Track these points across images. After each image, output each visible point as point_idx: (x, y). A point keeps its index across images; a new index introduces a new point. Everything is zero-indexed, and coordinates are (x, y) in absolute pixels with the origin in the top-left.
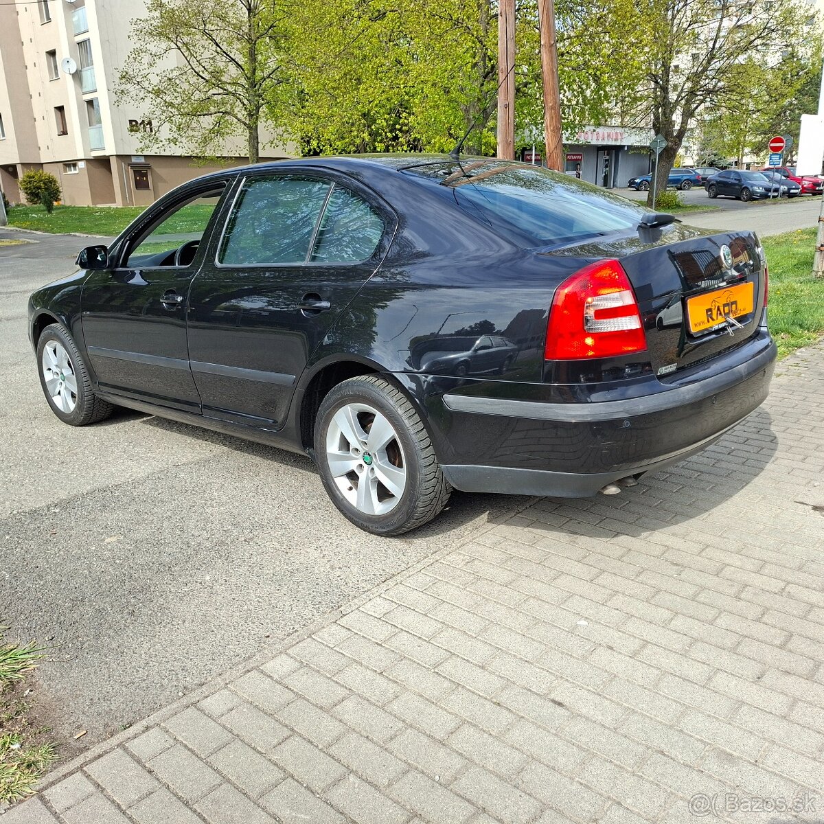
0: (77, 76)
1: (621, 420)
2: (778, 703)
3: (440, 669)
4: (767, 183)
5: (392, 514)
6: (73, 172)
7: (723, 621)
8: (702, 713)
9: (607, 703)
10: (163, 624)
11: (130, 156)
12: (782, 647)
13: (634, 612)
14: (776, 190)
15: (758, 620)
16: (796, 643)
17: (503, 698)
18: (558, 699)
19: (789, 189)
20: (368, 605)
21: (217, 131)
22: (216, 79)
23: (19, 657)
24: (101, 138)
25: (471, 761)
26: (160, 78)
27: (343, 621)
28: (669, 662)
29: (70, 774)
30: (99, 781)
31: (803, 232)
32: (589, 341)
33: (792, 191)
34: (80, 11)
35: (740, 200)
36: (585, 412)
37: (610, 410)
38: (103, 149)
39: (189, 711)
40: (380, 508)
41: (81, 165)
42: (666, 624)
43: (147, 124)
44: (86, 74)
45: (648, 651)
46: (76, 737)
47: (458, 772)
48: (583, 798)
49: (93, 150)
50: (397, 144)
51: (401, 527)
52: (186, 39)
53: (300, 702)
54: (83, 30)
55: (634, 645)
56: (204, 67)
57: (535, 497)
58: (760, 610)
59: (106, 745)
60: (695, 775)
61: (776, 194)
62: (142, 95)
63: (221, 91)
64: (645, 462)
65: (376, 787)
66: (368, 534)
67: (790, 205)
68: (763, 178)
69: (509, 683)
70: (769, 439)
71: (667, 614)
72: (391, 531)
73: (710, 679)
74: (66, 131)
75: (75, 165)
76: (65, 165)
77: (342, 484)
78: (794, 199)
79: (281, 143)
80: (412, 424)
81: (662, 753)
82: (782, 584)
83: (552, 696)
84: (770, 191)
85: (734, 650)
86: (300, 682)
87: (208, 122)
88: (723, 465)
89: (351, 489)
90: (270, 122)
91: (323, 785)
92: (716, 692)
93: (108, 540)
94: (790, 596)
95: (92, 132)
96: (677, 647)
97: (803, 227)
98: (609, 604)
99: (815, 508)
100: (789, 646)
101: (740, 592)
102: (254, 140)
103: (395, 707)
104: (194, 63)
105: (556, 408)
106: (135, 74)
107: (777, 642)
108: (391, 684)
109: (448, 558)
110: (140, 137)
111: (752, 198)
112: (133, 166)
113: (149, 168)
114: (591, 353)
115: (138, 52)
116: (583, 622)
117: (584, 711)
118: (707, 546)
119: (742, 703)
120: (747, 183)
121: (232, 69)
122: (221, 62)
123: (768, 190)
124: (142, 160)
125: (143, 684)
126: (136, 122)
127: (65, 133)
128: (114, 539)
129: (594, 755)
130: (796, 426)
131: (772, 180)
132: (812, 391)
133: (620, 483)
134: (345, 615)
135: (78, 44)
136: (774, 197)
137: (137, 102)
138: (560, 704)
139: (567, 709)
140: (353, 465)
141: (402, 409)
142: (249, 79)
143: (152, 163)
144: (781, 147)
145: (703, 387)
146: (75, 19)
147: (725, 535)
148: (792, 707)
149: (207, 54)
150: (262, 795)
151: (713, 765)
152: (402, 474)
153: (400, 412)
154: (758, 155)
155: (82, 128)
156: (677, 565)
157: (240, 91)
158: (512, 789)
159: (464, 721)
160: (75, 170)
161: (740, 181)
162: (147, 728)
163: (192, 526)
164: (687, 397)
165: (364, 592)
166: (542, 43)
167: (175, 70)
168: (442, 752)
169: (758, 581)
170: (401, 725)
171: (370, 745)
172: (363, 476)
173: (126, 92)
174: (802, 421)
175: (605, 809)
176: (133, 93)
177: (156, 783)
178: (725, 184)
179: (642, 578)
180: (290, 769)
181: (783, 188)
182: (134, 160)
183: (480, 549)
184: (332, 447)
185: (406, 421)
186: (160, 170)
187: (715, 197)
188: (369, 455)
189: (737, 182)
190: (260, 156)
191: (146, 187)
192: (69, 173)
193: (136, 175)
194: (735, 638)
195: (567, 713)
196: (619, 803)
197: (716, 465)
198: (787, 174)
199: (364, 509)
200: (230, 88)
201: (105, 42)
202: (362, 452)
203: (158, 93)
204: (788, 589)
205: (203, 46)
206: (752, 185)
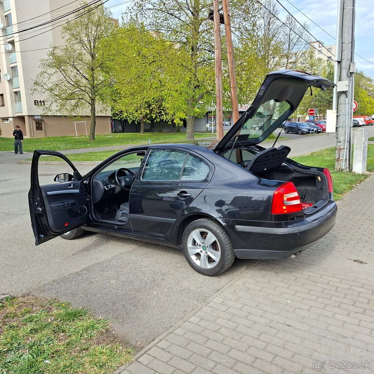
0: (10, 81)
1: (296, 233)
2: (356, 321)
3: (248, 318)
4: (308, 127)
5: (215, 268)
6: (6, 122)
7: (333, 298)
8: (334, 325)
9: (304, 325)
10: (147, 309)
11: (34, 116)
12: (353, 305)
13: (304, 297)
14: (313, 130)
15: (344, 298)
16: (357, 304)
17: (271, 325)
18: (288, 324)
19: (317, 130)
20: (215, 299)
21: (76, 106)
22: (77, 84)
23: (104, 322)
24: (21, 108)
25: (268, 343)
26: (53, 84)
27: (209, 305)
28: (320, 312)
29: (143, 354)
30: (154, 356)
31: (327, 150)
32: (284, 208)
33: (319, 130)
34: (13, 54)
35: (298, 134)
36: (286, 231)
37: (293, 230)
38: (22, 112)
39: (171, 334)
40: (210, 266)
41: (11, 119)
42: (316, 300)
43: (42, 102)
44: (15, 80)
45: (312, 309)
46: (139, 344)
47: (265, 346)
48: (305, 350)
49: (16, 113)
50: (161, 115)
51: (218, 272)
52: (63, 68)
53: (206, 330)
54: (14, 62)
55: (308, 307)
56: (71, 79)
57: (260, 259)
58: (344, 294)
59: (150, 346)
60: (336, 342)
61: (312, 132)
62: (43, 91)
63: (79, 90)
64: (302, 247)
65: (242, 352)
66: (204, 276)
67: (319, 136)
68: (307, 125)
69: (272, 321)
70: (334, 237)
71: (315, 298)
72: (214, 274)
73: (333, 316)
74: (4, 105)
75: (7, 120)
76: (3, 119)
77: (194, 258)
78: (320, 134)
79: (105, 111)
80: (223, 236)
81: (325, 337)
82: (349, 286)
83: (287, 324)
84: (310, 131)
85: (339, 307)
86: (203, 324)
87: (73, 102)
88: (320, 247)
89: (197, 259)
90: (100, 102)
91: (226, 352)
92: (336, 319)
93: (112, 282)
94: (353, 290)
95: (17, 105)
96: (321, 307)
97: (327, 147)
98: (295, 295)
99: (355, 261)
100: (356, 305)
101: (336, 289)
102: (93, 110)
103: (238, 329)
104: (67, 78)
105: (276, 230)
106: (41, 82)
107: (352, 304)
108: (234, 324)
109: (236, 283)
110: (42, 109)
111: (303, 133)
112: (35, 120)
113: (43, 121)
114: (286, 212)
115: (42, 73)
116: (289, 301)
117: (298, 327)
118: (322, 275)
119: (345, 322)
120: (301, 127)
121: (84, 81)
122: (79, 77)
123: (309, 130)
124: (40, 117)
125: (151, 328)
126: (37, 101)
127: (3, 105)
128: (114, 281)
129: (305, 339)
130: (342, 231)
131: (310, 126)
132: (345, 218)
133: (295, 254)
134: (208, 303)
135: (11, 68)
136: (312, 133)
137: (41, 94)
138: (290, 326)
139: (292, 327)
140: (198, 251)
141: (219, 230)
142: (92, 85)
143: (44, 119)
144: (314, 113)
145: (319, 221)
146: (10, 57)
147: (327, 271)
148: (360, 323)
149: (73, 74)
150: (208, 356)
151: (340, 339)
152: (219, 253)
153: (218, 231)
154: (303, 114)
155: (12, 103)
156: (314, 282)
157: (87, 89)
158: (284, 349)
159: (262, 333)
160: (7, 121)
161: (297, 126)
162: (160, 340)
163: (139, 275)
164: (315, 225)
165: (212, 295)
166: (231, 86)
167: (59, 81)
168: (258, 341)
169: (341, 285)
170: (242, 335)
171: (235, 341)
172: (202, 254)
173: (36, 90)
174: (344, 230)
175: (313, 353)
176: (39, 90)
177: (173, 355)
178: (291, 128)
179: (304, 286)
180: (213, 348)
181: (315, 129)
182: (36, 117)
183: (246, 279)
184: (190, 245)
185: (221, 235)
186: (47, 121)
187: (288, 133)
188: (205, 247)
189: (296, 127)
190: (96, 115)
191: (41, 129)
192: (4, 123)
193: (37, 124)
194: (339, 304)
195: (293, 328)
196: (316, 351)
197: (318, 247)
198: (316, 123)
199: (203, 267)
200: (83, 88)
201: (24, 67)
202: (202, 246)
203: (51, 90)
204: (351, 288)
205: (71, 71)
206: (303, 128)
